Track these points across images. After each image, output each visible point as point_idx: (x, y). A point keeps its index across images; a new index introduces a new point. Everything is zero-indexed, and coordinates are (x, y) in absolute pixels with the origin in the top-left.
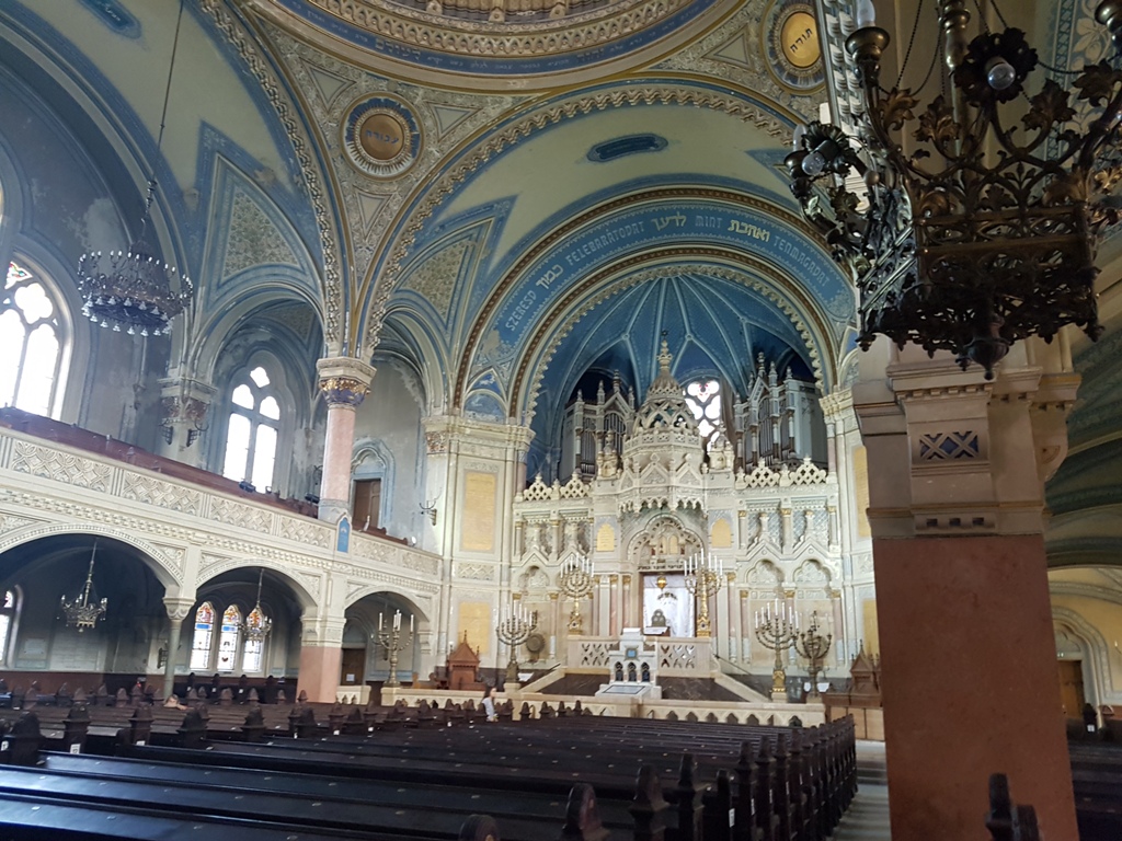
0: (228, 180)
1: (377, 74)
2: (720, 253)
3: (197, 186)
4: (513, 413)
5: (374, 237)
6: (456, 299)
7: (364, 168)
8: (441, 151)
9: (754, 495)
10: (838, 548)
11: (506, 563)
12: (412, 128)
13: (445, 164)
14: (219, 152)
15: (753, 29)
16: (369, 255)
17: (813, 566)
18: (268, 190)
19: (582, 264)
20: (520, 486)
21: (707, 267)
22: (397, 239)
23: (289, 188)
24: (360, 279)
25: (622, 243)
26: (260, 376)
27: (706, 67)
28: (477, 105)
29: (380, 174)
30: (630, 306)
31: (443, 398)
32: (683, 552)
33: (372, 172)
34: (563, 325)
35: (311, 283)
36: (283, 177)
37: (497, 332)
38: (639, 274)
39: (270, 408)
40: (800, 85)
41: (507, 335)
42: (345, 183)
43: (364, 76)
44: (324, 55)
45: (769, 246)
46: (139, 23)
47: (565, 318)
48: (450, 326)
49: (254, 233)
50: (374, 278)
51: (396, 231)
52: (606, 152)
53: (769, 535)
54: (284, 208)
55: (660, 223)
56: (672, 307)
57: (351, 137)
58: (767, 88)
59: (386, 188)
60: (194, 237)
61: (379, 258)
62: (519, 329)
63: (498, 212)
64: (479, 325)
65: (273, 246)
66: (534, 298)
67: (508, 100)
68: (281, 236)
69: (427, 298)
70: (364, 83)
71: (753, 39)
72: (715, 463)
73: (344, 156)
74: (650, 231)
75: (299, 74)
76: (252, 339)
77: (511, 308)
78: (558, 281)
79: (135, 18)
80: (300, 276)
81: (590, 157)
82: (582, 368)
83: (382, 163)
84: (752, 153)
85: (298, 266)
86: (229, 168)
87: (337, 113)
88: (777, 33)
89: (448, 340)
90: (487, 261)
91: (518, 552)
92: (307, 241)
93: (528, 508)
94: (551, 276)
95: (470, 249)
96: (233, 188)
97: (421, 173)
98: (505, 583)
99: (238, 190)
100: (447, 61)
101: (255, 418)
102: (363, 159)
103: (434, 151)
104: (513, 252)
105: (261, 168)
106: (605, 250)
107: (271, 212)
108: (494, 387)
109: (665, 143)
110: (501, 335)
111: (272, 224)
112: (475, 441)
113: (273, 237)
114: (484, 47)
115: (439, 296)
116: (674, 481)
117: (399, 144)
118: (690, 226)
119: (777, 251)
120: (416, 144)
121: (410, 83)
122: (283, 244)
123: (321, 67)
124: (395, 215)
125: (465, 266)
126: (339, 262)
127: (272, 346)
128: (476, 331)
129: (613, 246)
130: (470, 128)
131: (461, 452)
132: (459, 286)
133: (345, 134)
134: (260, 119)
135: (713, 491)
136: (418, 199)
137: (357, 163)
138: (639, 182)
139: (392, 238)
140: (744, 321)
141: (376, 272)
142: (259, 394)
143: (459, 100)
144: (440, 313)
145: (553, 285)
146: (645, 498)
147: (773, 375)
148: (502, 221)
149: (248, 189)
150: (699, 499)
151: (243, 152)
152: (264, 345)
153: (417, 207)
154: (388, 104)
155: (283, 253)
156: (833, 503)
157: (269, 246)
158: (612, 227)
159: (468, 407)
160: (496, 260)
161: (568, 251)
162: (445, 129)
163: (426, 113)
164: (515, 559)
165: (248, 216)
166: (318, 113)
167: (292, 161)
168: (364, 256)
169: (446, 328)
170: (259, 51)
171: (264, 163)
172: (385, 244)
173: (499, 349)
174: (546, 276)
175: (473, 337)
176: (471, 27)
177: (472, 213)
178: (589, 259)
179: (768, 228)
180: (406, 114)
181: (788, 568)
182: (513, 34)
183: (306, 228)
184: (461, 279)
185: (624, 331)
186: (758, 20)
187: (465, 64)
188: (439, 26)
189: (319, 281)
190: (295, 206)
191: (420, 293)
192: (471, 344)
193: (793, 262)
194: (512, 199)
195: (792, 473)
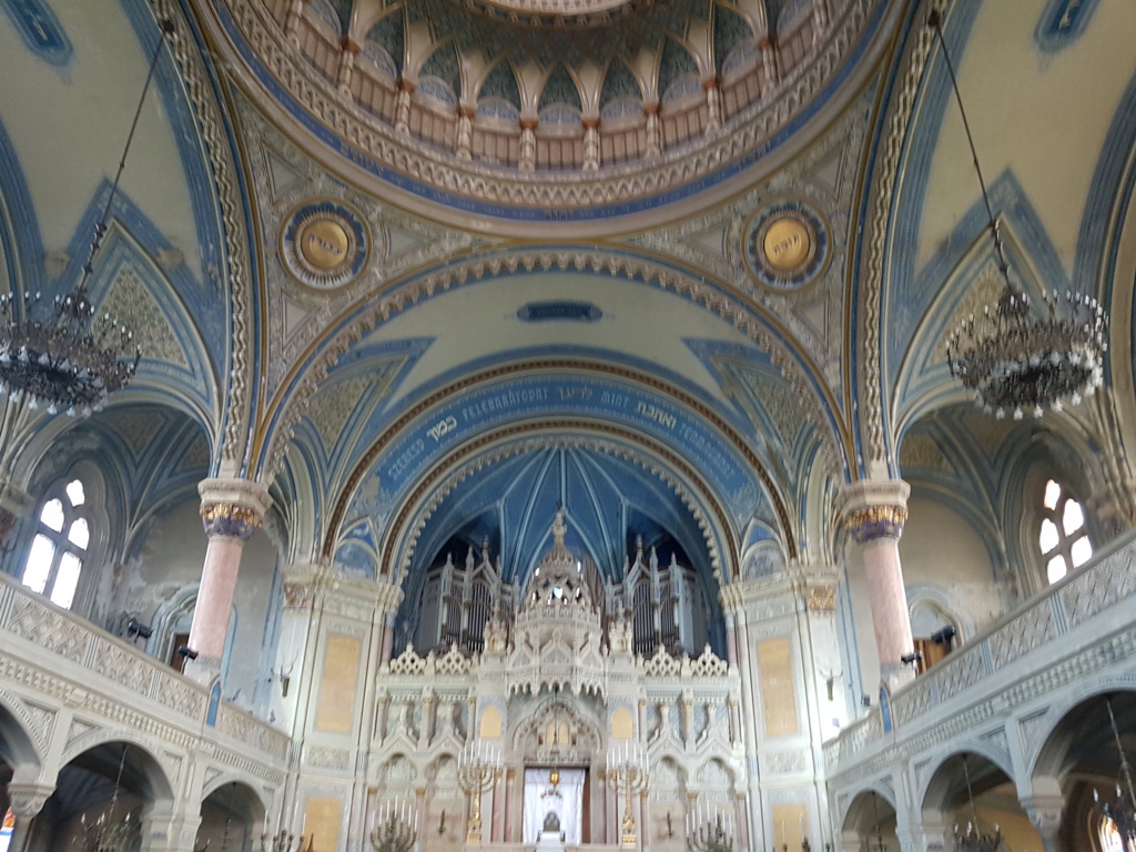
0: (117, 252)
1: (337, 178)
2: (621, 432)
3: (70, 251)
4: (384, 570)
5: (294, 350)
6: (345, 435)
7: (297, 273)
8: (384, 274)
9: (654, 684)
10: (742, 746)
11: (363, 748)
12: (360, 242)
13: (387, 289)
14: (116, 218)
15: (736, 225)
16: (283, 369)
17: (715, 766)
18: (168, 274)
19: (477, 421)
20: (386, 655)
21: (605, 443)
22: (318, 358)
23: (199, 276)
24: (270, 394)
25: (522, 406)
26: (75, 492)
27: (680, 251)
28: (433, 235)
29: (313, 283)
30: (512, 473)
31: (312, 544)
32: (574, 743)
33: (305, 280)
34: (448, 481)
35: (201, 387)
36: (194, 263)
37: (378, 479)
38: (533, 441)
39: (80, 534)
40: (776, 284)
41: (388, 482)
42: (274, 284)
43: (323, 176)
44: (288, 142)
45: (675, 432)
46: (71, 49)
47: (450, 475)
48: (333, 463)
49: (132, 319)
50: (286, 395)
51: (319, 348)
52: (537, 312)
53: (669, 728)
54: (185, 298)
55: (565, 393)
56: (553, 479)
57: (291, 237)
58: (741, 281)
59: (317, 300)
60: (46, 309)
61: (296, 373)
62: (402, 479)
63: (412, 349)
64: (361, 468)
65: (156, 338)
66: (423, 448)
67: (467, 239)
68: (170, 328)
69: (318, 430)
70: (321, 183)
71: (735, 233)
72: (615, 645)
73: (279, 255)
74: (553, 399)
75: (255, 155)
76: (78, 445)
77: (396, 455)
78: (449, 434)
79: (69, 42)
80: (186, 378)
81: (520, 314)
82: (451, 530)
83: (320, 273)
84: (688, 342)
85: (187, 367)
86: (121, 237)
87: (283, 208)
88: (761, 233)
89: (327, 479)
90: (385, 401)
91: (378, 734)
92: (207, 339)
93: (395, 681)
94: (443, 428)
95: (374, 384)
96: (118, 264)
97: (359, 292)
98: (360, 774)
99: (125, 265)
100: (409, 184)
101: (61, 542)
102: (299, 263)
103: (377, 273)
104: (412, 396)
105: (167, 247)
106: (504, 411)
107: (165, 300)
108: (368, 539)
109: (599, 314)
110: (381, 481)
111: (162, 313)
112: (342, 598)
113: (159, 328)
114: (448, 181)
115: (329, 429)
116: (578, 662)
117: (341, 257)
118: (595, 401)
119: (681, 438)
120: (359, 262)
121: (371, 197)
122: (171, 338)
123: (280, 155)
124: (320, 331)
125: (363, 401)
126: (250, 369)
127: (99, 456)
128: (357, 474)
129: (513, 408)
130: (421, 258)
131: (326, 608)
132: (352, 423)
133: (286, 231)
134: (187, 192)
135: (614, 677)
136: (349, 319)
137: (292, 267)
138: (554, 349)
139: (314, 355)
140: (625, 502)
141: (290, 389)
142: (71, 513)
143: (416, 227)
144: (326, 449)
145: (443, 439)
146: (544, 678)
147: (654, 560)
148: (413, 361)
149: (141, 267)
150: (600, 684)
151: (149, 225)
152: (89, 454)
153: (347, 327)
154: (341, 213)
155: (168, 348)
156: (736, 697)
157: (151, 338)
158: (515, 389)
159: (338, 558)
160: (394, 400)
161: (465, 405)
162: (395, 253)
163: (378, 231)
164: (376, 744)
165: (130, 299)
166: (263, 202)
167: (211, 247)
168: (279, 369)
169: (328, 465)
170: (219, 119)
171: (173, 243)
172: (305, 361)
173: (378, 497)
174: (439, 427)
175: (353, 480)
176: (438, 157)
177: (389, 347)
178: (486, 417)
179: (676, 415)
180: (357, 228)
181: (692, 767)
182: (480, 175)
183: (209, 325)
184: (356, 415)
185: (500, 497)
186: (743, 218)
187: (428, 192)
188: (407, 148)
189: (215, 388)
190: (202, 299)
191: (314, 422)
192: (349, 488)
193: (696, 451)
194: (430, 341)
195: (693, 663)
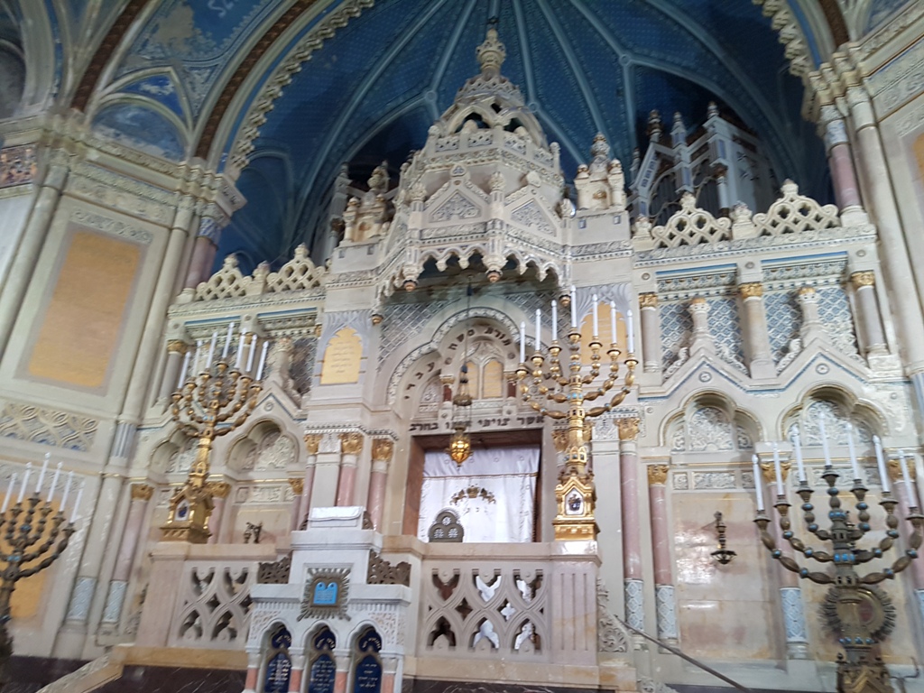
4: (202, 150)
9: (676, 261)
20: (193, 276)
32: (512, 391)
37: (190, 11)
62: (235, 20)
72: (587, 200)
93: (199, 313)
108: (171, 101)
116: (499, 211)
131: (71, 189)
135: (585, 252)
140: (627, 60)
146: (430, 249)
150: (553, 263)
156: (866, 263)
164: (153, 412)
173: (191, 41)
185: (428, 86)
195: (760, 217)
